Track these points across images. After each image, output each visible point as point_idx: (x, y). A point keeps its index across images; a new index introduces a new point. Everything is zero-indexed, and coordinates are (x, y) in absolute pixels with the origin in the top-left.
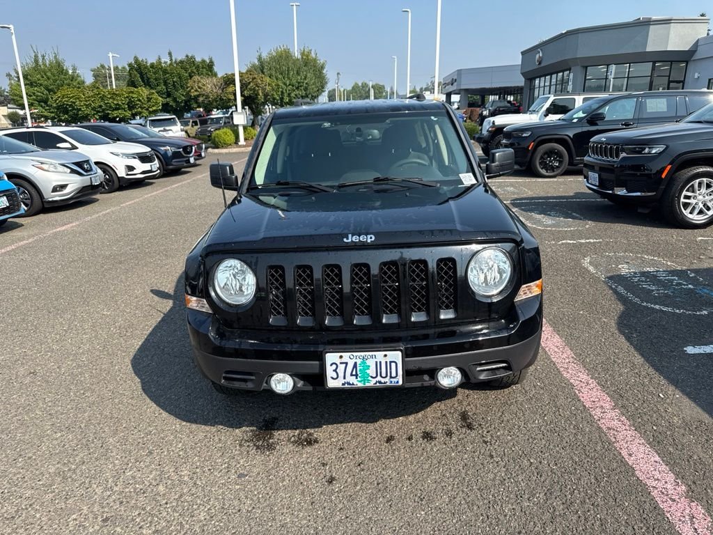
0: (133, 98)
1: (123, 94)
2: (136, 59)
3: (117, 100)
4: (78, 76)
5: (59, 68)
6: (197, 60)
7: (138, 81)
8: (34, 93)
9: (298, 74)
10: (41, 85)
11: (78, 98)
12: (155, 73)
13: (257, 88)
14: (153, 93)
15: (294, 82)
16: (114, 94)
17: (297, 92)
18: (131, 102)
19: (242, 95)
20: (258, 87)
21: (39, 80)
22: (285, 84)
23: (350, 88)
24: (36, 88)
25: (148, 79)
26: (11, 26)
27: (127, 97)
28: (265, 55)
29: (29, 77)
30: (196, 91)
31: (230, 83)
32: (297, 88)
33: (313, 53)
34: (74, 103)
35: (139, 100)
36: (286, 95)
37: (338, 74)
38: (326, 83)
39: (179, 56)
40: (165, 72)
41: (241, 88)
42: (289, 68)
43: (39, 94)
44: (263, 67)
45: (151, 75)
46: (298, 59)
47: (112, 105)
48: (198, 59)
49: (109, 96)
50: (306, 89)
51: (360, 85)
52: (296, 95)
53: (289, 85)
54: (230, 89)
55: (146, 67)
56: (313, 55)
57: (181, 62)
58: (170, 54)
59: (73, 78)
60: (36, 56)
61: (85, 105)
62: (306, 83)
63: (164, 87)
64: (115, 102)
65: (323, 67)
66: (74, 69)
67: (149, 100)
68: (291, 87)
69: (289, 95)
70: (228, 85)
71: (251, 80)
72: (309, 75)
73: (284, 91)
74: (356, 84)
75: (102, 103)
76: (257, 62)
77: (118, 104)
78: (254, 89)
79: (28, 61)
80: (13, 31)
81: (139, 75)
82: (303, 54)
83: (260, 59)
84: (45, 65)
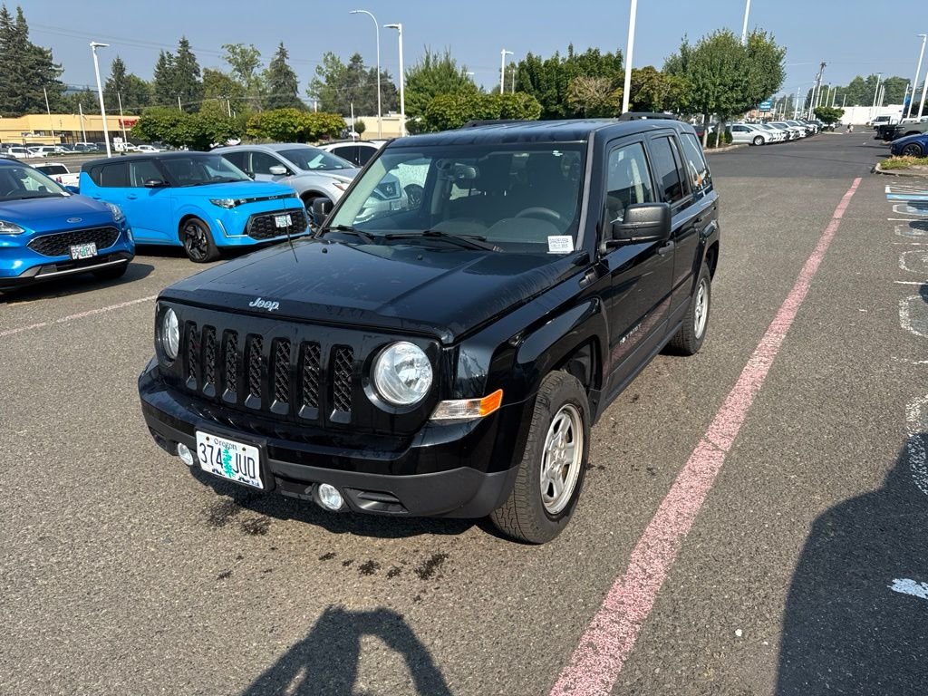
0: (507, 105)
1: (497, 101)
2: (530, 56)
3: (490, 109)
4: (467, 79)
5: (448, 70)
6: (601, 54)
7: (527, 83)
8: (419, 100)
9: (736, 68)
10: (427, 90)
11: (449, 106)
12: (547, 74)
13: (652, 92)
14: (533, 99)
15: (728, 80)
16: (487, 101)
17: (730, 95)
18: (504, 110)
19: (630, 102)
20: (653, 89)
21: (426, 84)
22: (714, 84)
23: (845, 85)
24: (421, 94)
25: (539, 81)
26: (400, 26)
27: (501, 105)
28: (693, 45)
29: (417, 82)
30: (576, 96)
31: (619, 86)
32: (731, 89)
33: (768, 36)
34: (445, 112)
35: (515, 109)
36: (711, 98)
37: (823, 65)
38: (781, 80)
39: (580, 51)
40: (560, 71)
41: (631, 91)
42: (723, 60)
43: (424, 101)
44: (686, 61)
45: (543, 76)
46: (742, 48)
47: (483, 114)
48: (603, 54)
49: (481, 104)
50: (744, 90)
51: (865, 79)
52: (727, 99)
53: (720, 85)
54: (617, 94)
55: (539, 66)
56: (767, 40)
57: (582, 58)
58: (571, 48)
59: (460, 82)
60: (428, 58)
61: (455, 114)
62: (747, 82)
63: (555, 91)
64: (487, 111)
65: (779, 58)
66: (465, 70)
67: (526, 107)
68: (721, 87)
69: (717, 99)
70: (616, 88)
71: (645, 80)
72: (752, 70)
73: (711, 94)
74: (858, 78)
75: (473, 113)
76: (679, 54)
77: (489, 113)
78: (647, 93)
79: (419, 63)
80: (400, 31)
81: (529, 77)
82: (751, 39)
83: (684, 50)
84: (435, 68)
